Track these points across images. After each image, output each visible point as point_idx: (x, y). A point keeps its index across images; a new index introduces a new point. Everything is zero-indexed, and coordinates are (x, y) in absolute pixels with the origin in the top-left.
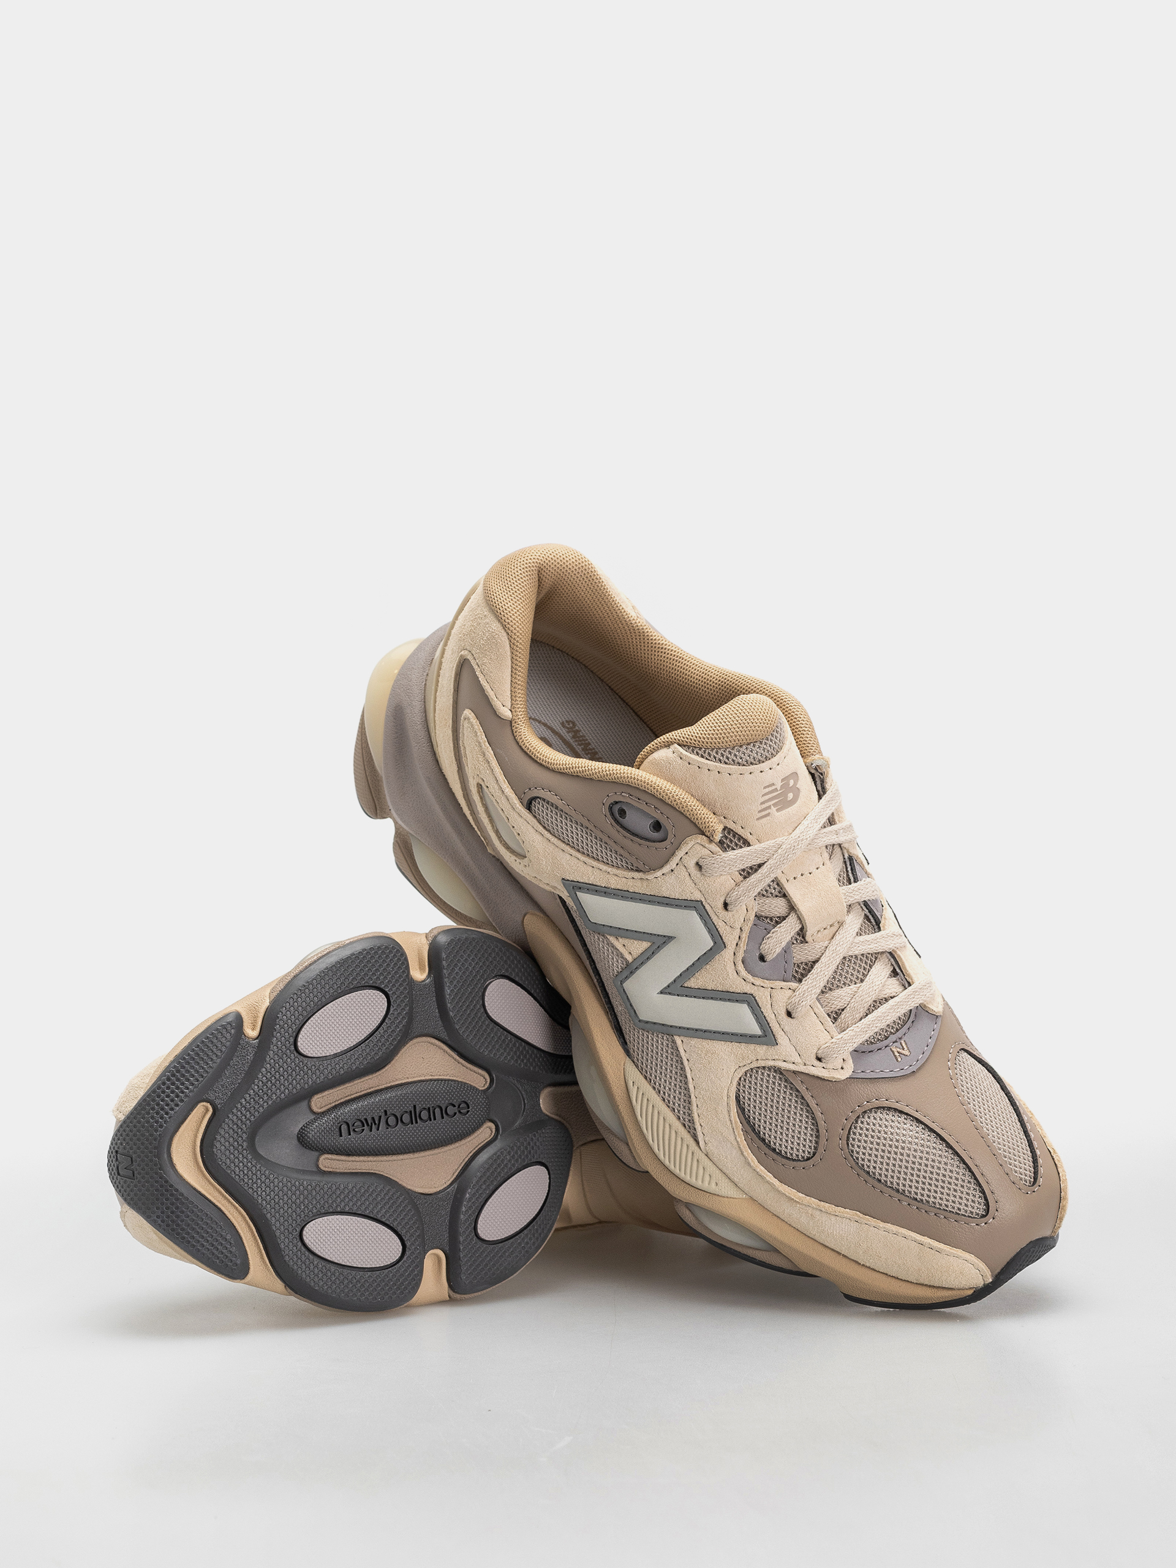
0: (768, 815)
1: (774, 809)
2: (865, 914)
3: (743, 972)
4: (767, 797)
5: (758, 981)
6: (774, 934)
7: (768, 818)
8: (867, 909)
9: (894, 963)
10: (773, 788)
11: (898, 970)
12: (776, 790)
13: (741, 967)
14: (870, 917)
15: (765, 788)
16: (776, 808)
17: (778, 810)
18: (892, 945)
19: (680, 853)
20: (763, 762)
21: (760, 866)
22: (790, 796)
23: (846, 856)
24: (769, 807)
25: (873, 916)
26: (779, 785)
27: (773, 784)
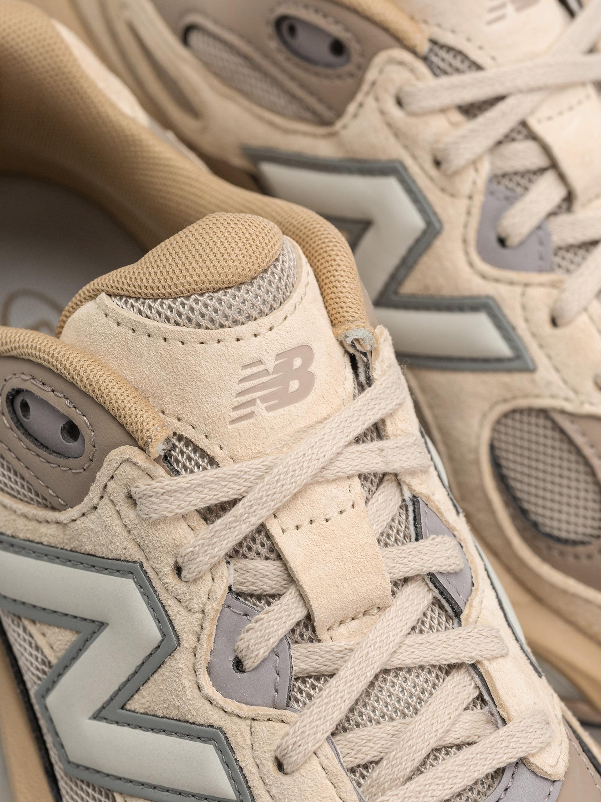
0: (251, 415)
1: (260, 407)
2: (435, 598)
3: (210, 689)
4: (247, 385)
5: (231, 705)
6: (259, 624)
7: (251, 421)
8: (436, 587)
9: (479, 683)
10: (261, 368)
11: (486, 697)
12: (266, 372)
13: (205, 680)
14: (443, 602)
15: (245, 367)
16: (265, 405)
17: (269, 409)
18: (476, 652)
19: (102, 476)
20: (243, 324)
21: (234, 503)
22: (294, 385)
23: (407, 495)
24: (252, 402)
25: (448, 601)
26: (271, 363)
27: (261, 362)
